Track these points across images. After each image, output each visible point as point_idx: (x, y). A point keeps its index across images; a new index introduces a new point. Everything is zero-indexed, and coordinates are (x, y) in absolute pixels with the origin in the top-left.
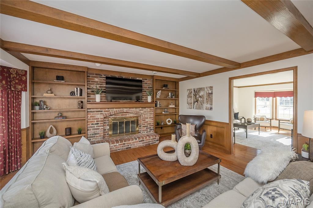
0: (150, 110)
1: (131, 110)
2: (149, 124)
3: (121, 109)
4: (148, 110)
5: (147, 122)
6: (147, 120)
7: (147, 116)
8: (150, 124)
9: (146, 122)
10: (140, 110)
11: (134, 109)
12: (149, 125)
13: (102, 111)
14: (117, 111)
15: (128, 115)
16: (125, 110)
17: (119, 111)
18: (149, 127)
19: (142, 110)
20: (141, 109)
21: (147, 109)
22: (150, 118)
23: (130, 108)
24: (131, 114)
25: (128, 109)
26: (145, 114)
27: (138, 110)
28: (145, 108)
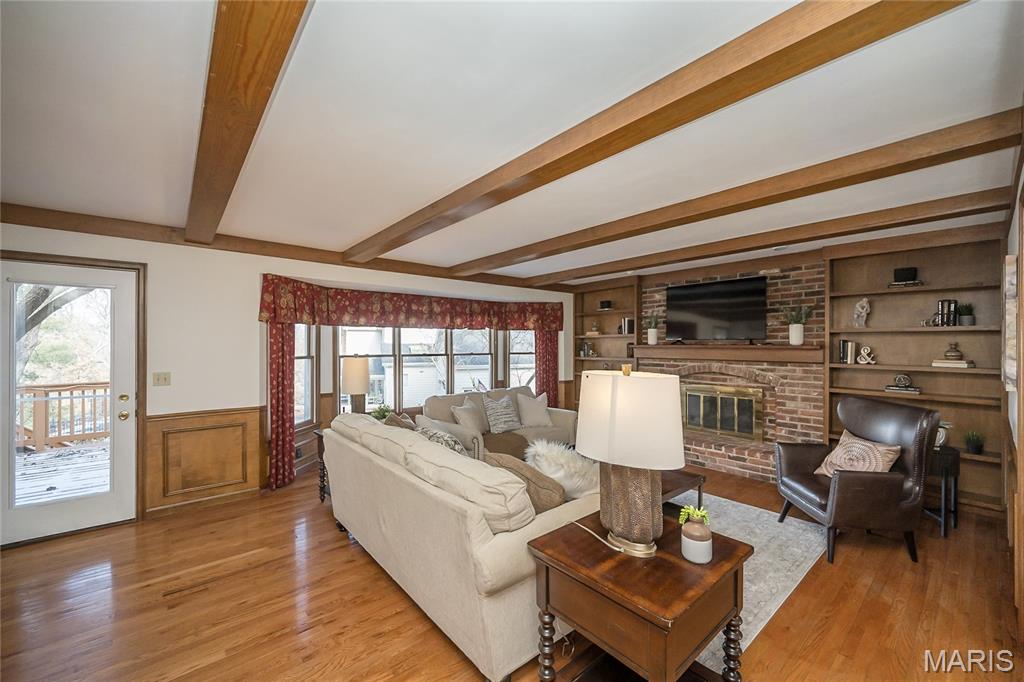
0: (805, 372)
1: (733, 369)
2: (800, 420)
3: (705, 363)
4: (795, 371)
5: (795, 412)
6: (790, 405)
7: (793, 392)
8: (808, 421)
9: (787, 412)
10: (763, 370)
11: (743, 366)
12: (799, 424)
13: (663, 365)
14: (694, 367)
15: (731, 380)
16: (715, 366)
17: (699, 369)
18: (799, 430)
19: (772, 371)
20: (765, 366)
21: (789, 367)
22: (804, 400)
23: (729, 361)
24: (740, 379)
25: (724, 364)
26: (782, 385)
27: (755, 369)
28: (783, 363)
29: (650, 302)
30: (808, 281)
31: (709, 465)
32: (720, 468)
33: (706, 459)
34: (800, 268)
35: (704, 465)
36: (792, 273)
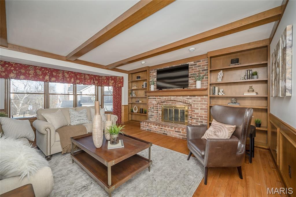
0: (201, 99)
1: (178, 99)
2: (200, 116)
3: (169, 97)
4: (198, 99)
5: (198, 114)
6: (196, 111)
7: (198, 106)
8: (202, 117)
9: (196, 114)
10: (188, 99)
11: (181, 98)
12: (199, 118)
13: (156, 98)
14: (166, 99)
15: (178, 103)
16: (172, 98)
17: (167, 99)
18: (199, 120)
19: (191, 99)
20: (188, 97)
21: (196, 97)
22: (201, 109)
23: (177, 96)
24: (180, 103)
25: (175, 97)
26: (194, 104)
27: (185, 98)
28: (194, 96)
29: (152, 76)
30: (202, 66)
31: (169, 134)
32: (172, 135)
33: (167, 132)
34: (200, 61)
35: (167, 134)
36: (198, 63)
